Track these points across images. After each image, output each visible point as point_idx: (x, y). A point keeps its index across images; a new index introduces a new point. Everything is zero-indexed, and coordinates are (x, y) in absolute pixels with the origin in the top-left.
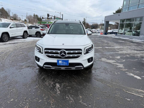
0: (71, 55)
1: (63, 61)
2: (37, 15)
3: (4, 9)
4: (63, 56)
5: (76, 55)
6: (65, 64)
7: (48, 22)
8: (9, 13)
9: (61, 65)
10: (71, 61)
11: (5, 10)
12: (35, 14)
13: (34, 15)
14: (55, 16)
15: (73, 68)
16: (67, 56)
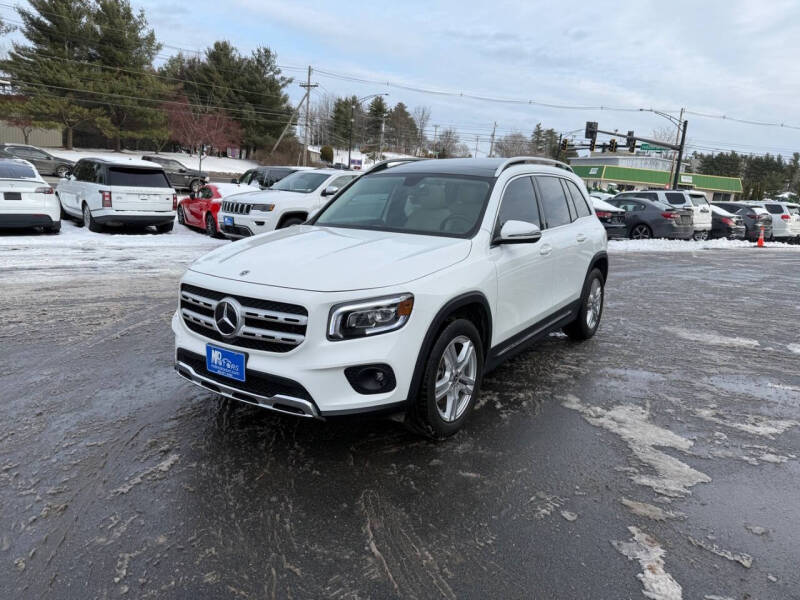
0: (259, 332)
1: (225, 354)
2: (551, 133)
3: (407, 110)
4: (224, 326)
5: (279, 335)
6: (230, 370)
7: (601, 169)
8: (423, 125)
9: (219, 372)
10: (261, 362)
11: (407, 114)
12: (543, 127)
13: (538, 133)
14: (630, 133)
15: (264, 403)
16: (239, 334)
